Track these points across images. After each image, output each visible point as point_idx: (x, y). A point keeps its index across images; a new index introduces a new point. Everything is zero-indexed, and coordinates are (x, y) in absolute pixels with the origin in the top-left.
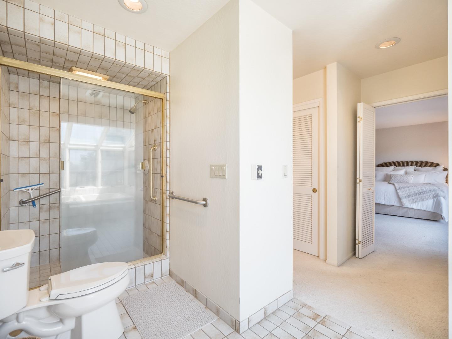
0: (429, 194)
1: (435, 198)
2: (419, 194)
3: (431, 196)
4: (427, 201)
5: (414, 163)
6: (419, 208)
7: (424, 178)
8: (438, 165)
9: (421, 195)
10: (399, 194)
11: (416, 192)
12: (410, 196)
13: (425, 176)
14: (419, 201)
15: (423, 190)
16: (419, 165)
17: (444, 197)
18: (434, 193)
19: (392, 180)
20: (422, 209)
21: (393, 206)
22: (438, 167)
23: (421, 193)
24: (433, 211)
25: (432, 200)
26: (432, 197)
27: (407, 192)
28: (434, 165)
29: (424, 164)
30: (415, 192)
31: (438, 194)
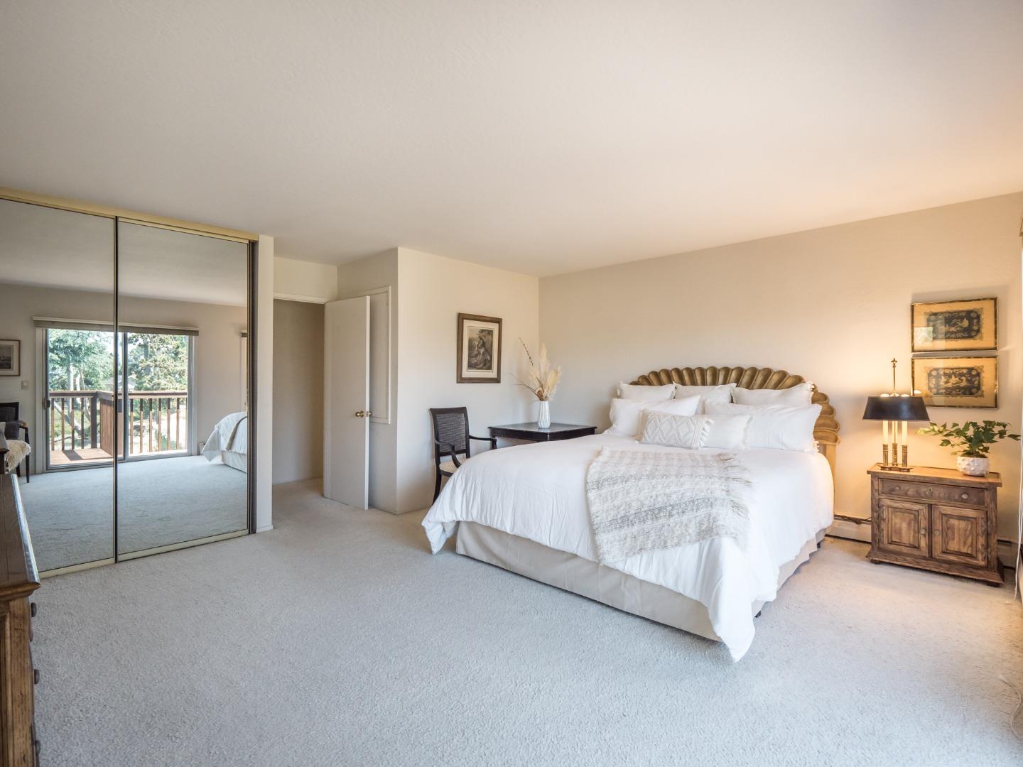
0: (685, 518)
1: (703, 538)
2: (655, 512)
3: (693, 530)
4: (679, 549)
5: (734, 375)
6: (651, 577)
7: (745, 430)
8: (799, 380)
9: (661, 521)
10: (594, 509)
11: (647, 502)
12: (624, 521)
13: (749, 422)
14: (653, 547)
15: (669, 496)
16: (745, 379)
17: (735, 538)
18: (702, 512)
19: (646, 435)
20: (661, 582)
21: (575, 556)
22: (797, 388)
23: (660, 509)
24: (696, 597)
25: (697, 546)
26: (694, 535)
27: (617, 503)
28: (789, 381)
29: (759, 379)
30: (643, 505)
31: (715, 520)
